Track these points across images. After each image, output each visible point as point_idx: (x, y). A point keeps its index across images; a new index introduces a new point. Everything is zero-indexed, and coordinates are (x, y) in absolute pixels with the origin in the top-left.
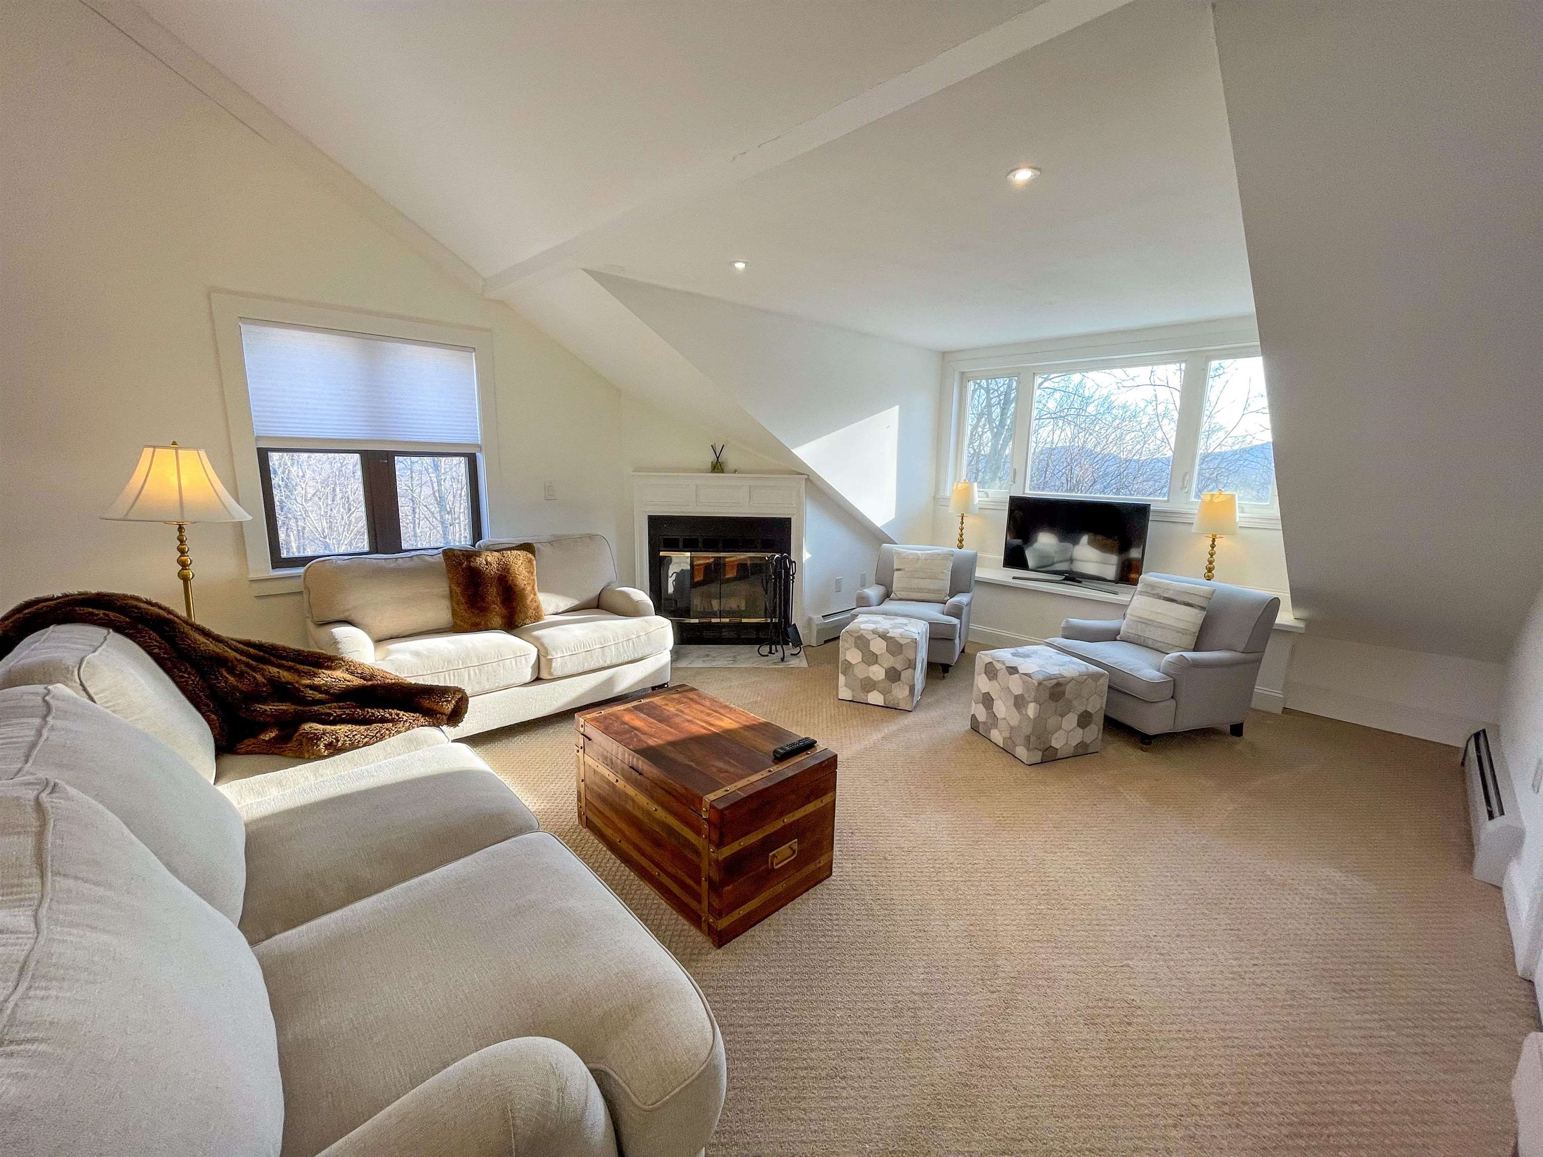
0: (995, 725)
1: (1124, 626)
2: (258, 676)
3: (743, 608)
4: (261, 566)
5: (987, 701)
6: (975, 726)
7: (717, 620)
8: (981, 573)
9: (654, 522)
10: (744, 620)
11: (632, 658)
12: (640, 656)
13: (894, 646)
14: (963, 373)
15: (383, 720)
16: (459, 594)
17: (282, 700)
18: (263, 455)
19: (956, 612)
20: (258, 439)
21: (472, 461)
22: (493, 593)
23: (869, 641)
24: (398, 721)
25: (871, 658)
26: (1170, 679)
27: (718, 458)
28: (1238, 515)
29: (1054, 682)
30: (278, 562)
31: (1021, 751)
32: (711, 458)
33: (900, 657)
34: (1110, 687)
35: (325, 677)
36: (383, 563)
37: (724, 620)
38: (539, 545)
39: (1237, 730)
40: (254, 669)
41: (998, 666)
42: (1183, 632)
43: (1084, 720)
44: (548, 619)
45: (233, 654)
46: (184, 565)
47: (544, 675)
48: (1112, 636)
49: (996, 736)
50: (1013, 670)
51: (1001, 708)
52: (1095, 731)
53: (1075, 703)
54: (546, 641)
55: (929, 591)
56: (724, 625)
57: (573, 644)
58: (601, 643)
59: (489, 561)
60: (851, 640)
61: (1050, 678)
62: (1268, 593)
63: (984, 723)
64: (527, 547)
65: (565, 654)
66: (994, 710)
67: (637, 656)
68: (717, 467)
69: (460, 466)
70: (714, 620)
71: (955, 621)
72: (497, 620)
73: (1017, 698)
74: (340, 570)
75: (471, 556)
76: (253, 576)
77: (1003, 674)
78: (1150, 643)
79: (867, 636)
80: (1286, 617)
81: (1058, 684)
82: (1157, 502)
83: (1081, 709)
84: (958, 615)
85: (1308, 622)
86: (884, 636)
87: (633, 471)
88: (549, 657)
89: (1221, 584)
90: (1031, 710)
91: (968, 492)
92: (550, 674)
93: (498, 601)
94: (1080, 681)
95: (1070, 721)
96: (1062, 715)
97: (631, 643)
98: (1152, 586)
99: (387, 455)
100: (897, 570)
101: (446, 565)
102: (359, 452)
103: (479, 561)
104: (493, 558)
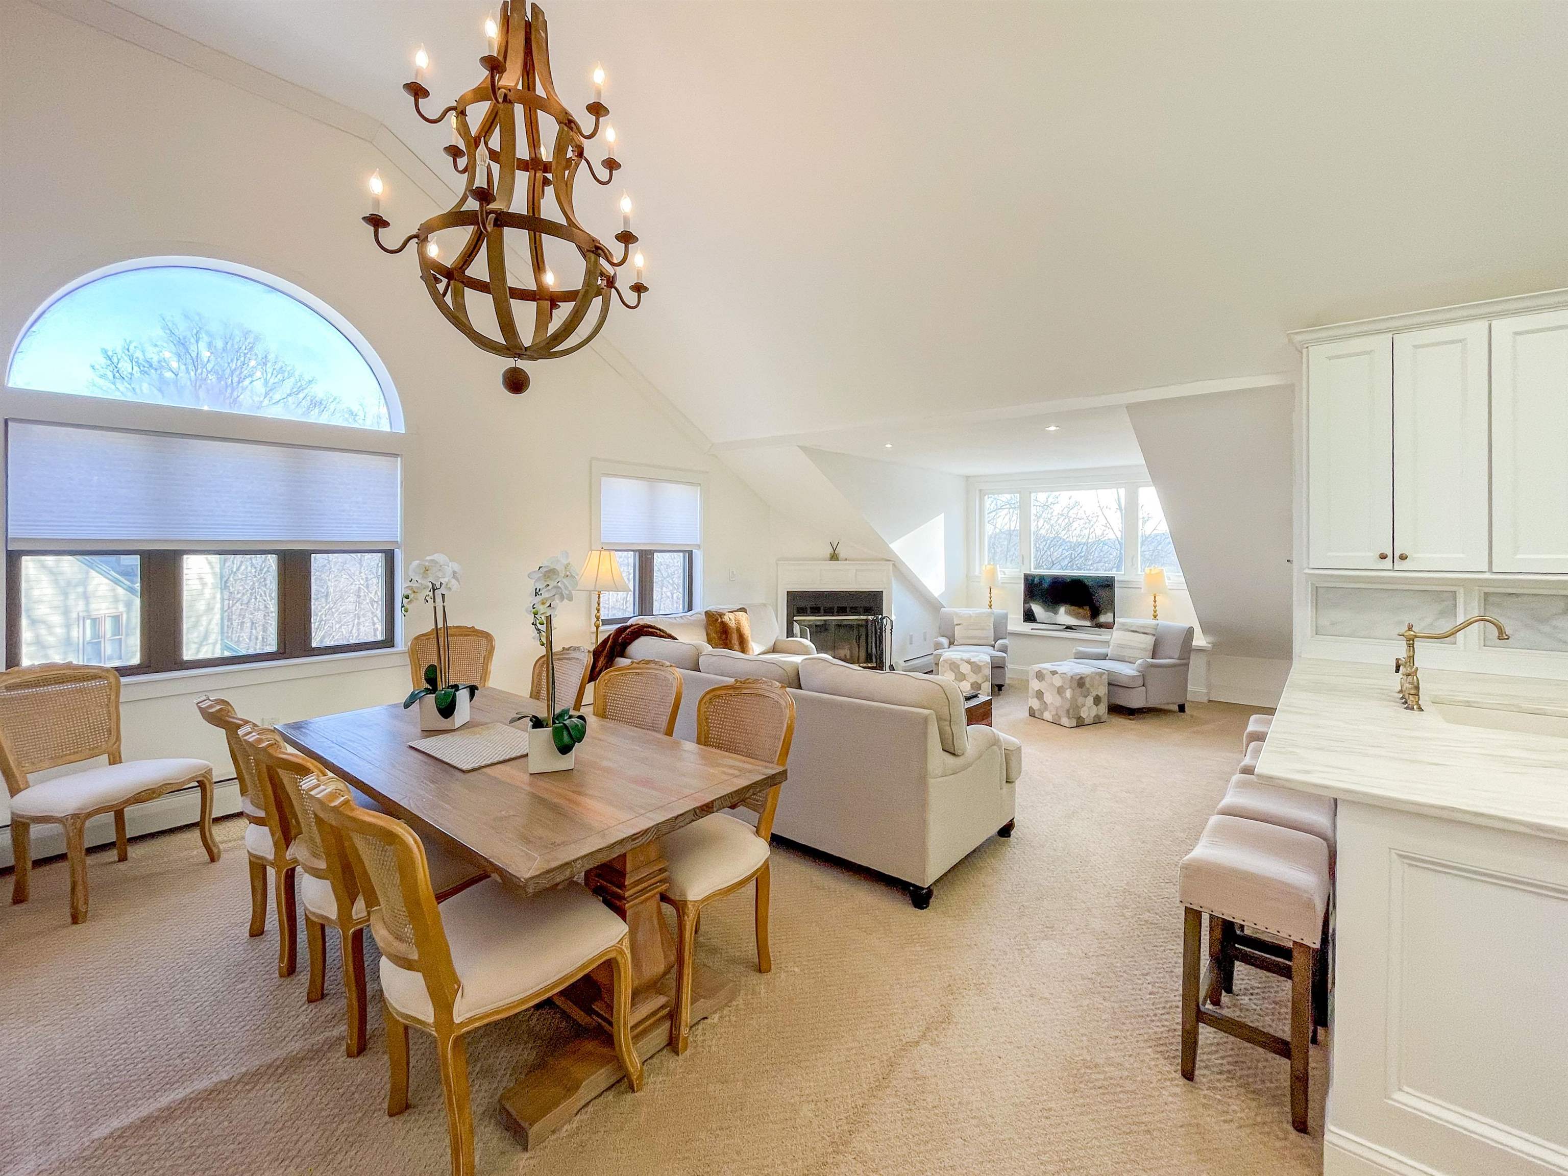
0: (1046, 709)
1: (1109, 651)
5: (1039, 695)
6: (1032, 713)
8: (1011, 628)
9: (793, 597)
13: (976, 668)
14: (980, 490)
19: (1004, 649)
20: (602, 543)
23: (959, 666)
25: (961, 677)
26: (1139, 674)
27: (834, 551)
28: (1167, 581)
29: (1079, 676)
31: (1065, 721)
32: (830, 550)
33: (980, 675)
34: (1109, 684)
39: (1182, 708)
41: (1044, 672)
42: (1145, 650)
43: (1097, 700)
48: (1104, 657)
49: (1047, 716)
50: (1054, 673)
51: (1049, 698)
52: (1103, 709)
53: (1092, 690)
55: (980, 638)
59: (730, 619)
60: (947, 666)
61: (1077, 674)
62: (1187, 625)
63: (1039, 710)
64: (743, 610)
66: (1045, 699)
68: (834, 557)
69: (678, 560)
71: (1005, 655)
73: (1058, 688)
77: (1048, 676)
78: (1127, 660)
80: (1200, 640)
81: (1081, 678)
82: (1119, 575)
83: (1094, 694)
84: (1005, 651)
85: (1214, 645)
86: (968, 662)
87: (777, 561)
89: (1162, 621)
90: (1068, 694)
91: (993, 573)
94: (1092, 676)
95: (1090, 701)
96: (1086, 697)
98: (1123, 624)
99: (651, 553)
100: (957, 625)
101: (708, 620)
102: (637, 550)
103: (726, 619)
104: (731, 616)
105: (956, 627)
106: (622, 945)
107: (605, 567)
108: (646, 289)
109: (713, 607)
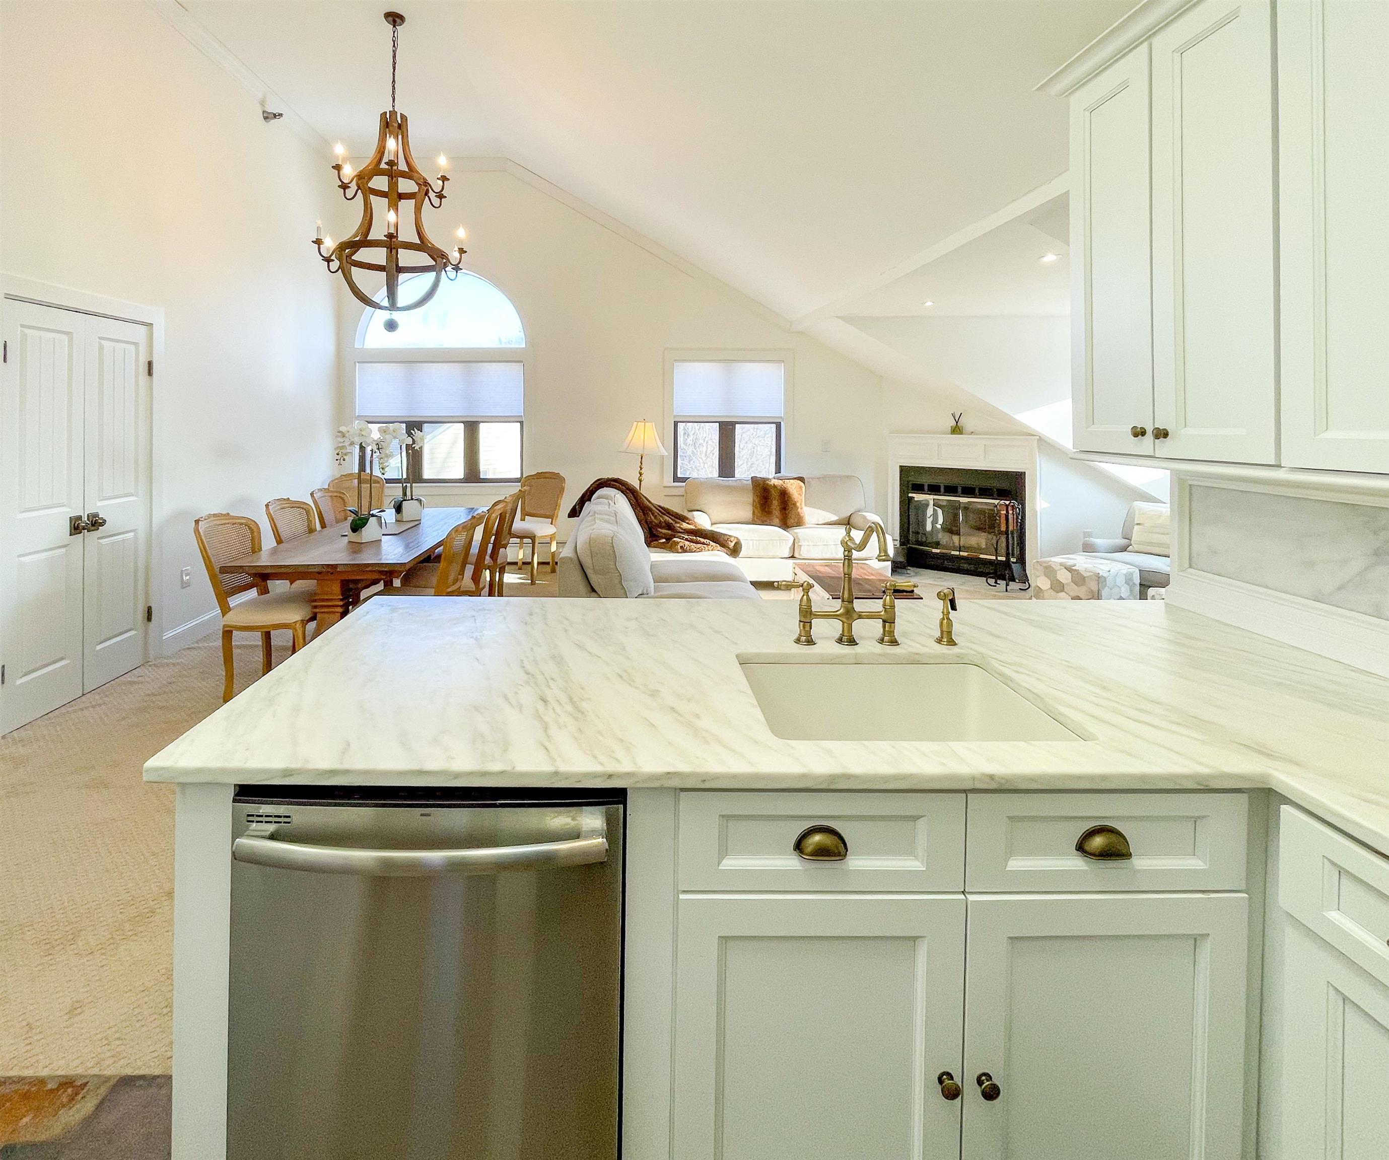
2: (661, 519)
3: (984, 547)
4: (669, 480)
7: (957, 553)
9: (905, 471)
10: (982, 556)
13: (1078, 577)
15: (703, 543)
16: (758, 503)
17: (669, 530)
18: (676, 424)
20: (675, 416)
21: (778, 426)
22: (775, 504)
23: (1056, 571)
24: (709, 545)
25: (1058, 586)
27: (957, 423)
30: (676, 479)
32: (954, 423)
33: (1084, 587)
35: (685, 526)
36: (721, 482)
37: (962, 554)
38: (810, 479)
40: (661, 517)
44: (808, 526)
45: (654, 509)
46: (641, 474)
47: (796, 555)
54: (800, 536)
56: (963, 558)
58: (835, 542)
59: (776, 486)
60: (1041, 569)
64: (801, 479)
68: (957, 430)
70: (953, 553)
72: (776, 520)
74: (701, 483)
75: (771, 482)
76: (665, 484)
79: (1055, 567)
86: (1069, 568)
87: (890, 433)
88: (799, 544)
92: (800, 555)
93: (779, 510)
99: (733, 424)
100: (1138, 524)
102: (719, 422)
103: (770, 485)
104: (778, 482)
105: (1136, 527)
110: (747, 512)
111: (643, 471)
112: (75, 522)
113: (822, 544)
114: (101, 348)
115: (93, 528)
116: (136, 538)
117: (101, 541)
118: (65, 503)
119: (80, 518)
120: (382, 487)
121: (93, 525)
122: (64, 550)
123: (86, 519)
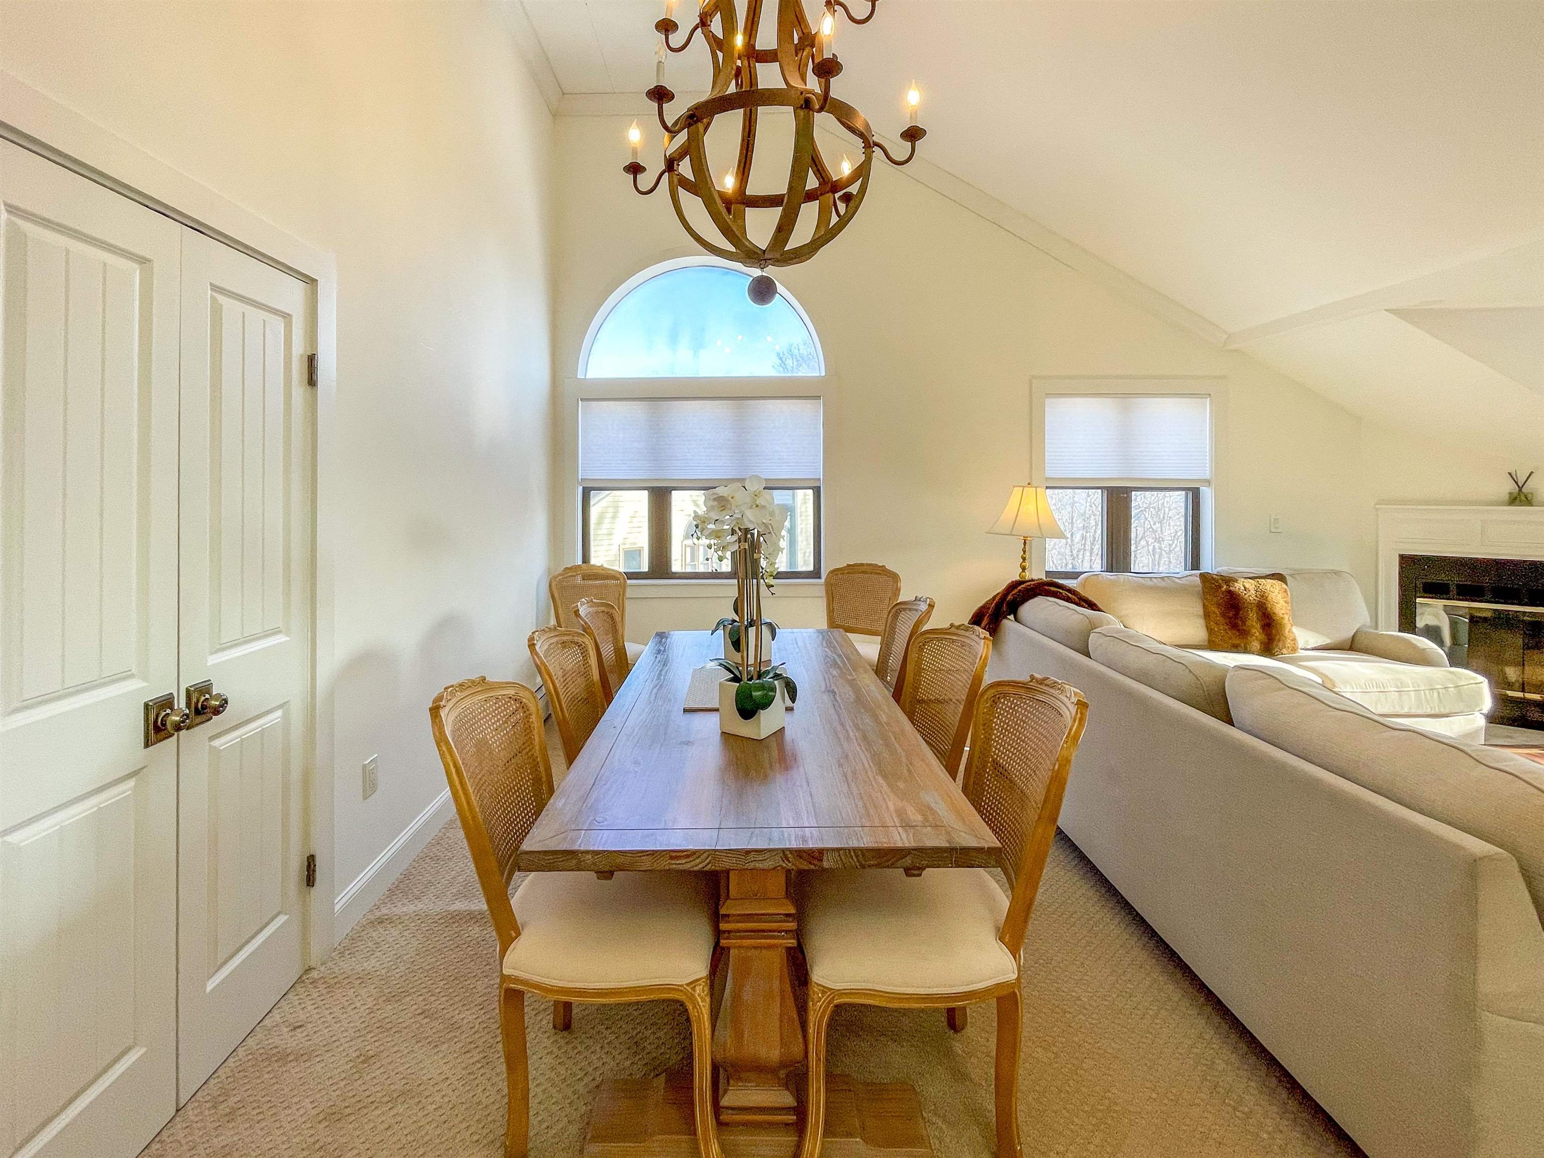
9: (1408, 563)
11: (1436, 711)
12: (1447, 711)
16: (1218, 615)
20: (1046, 479)
21: (1195, 496)
22: (1253, 622)
27: (1520, 489)
32: (1514, 488)
46: (1024, 569)
54: (1324, 673)
57: (1363, 681)
58: (1397, 687)
59: (1246, 588)
64: (1280, 577)
65: (1355, 690)
67: (1443, 711)
68: (1520, 499)
69: (1177, 501)
72: (1256, 645)
75: (1229, 581)
87: (1377, 504)
93: (1258, 626)
97: (1436, 694)
99: (1128, 490)
101: (1204, 587)
102: (1107, 488)
103: (1238, 586)
104: (1250, 585)
106: (694, 989)
107: (1029, 508)
108: (923, 132)
109: (1225, 568)
110: (1196, 630)
111: (1027, 564)
112: (157, 716)
113: (1375, 690)
114: (217, 312)
115: (199, 719)
116: (286, 717)
117: (216, 743)
118: (133, 671)
119: (167, 702)
120: (624, 587)
121: (198, 712)
122: (131, 783)
123: (183, 705)
